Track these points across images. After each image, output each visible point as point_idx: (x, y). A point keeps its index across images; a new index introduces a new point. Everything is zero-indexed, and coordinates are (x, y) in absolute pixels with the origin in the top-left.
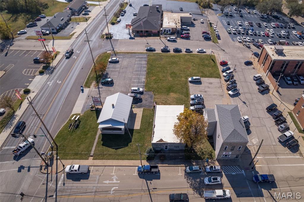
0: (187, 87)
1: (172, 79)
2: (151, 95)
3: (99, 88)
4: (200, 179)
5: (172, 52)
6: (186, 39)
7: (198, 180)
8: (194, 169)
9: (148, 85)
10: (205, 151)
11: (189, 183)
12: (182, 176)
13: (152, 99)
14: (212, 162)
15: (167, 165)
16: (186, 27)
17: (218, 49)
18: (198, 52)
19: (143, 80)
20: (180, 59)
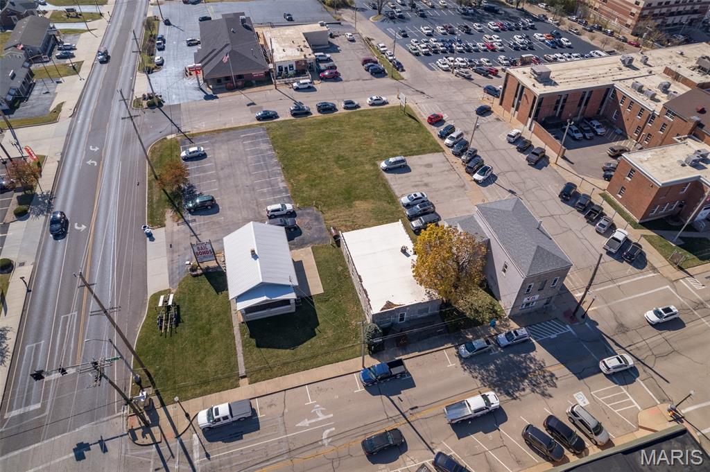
0: (384, 182)
1: (344, 173)
2: (315, 214)
3: (187, 223)
4: (495, 364)
5: (315, 113)
6: (333, 80)
7: (492, 367)
8: (477, 348)
9: (297, 193)
10: (480, 307)
11: (477, 378)
12: (456, 367)
13: (320, 223)
14: (503, 324)
15: (417, 353)
16: (322, 54)
17: (410, 92)
18: (373, 105)
19: (282, 185)
20: (341, 126)
